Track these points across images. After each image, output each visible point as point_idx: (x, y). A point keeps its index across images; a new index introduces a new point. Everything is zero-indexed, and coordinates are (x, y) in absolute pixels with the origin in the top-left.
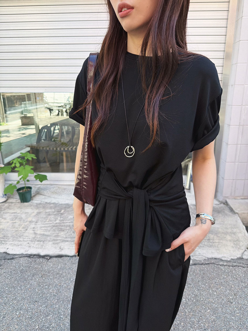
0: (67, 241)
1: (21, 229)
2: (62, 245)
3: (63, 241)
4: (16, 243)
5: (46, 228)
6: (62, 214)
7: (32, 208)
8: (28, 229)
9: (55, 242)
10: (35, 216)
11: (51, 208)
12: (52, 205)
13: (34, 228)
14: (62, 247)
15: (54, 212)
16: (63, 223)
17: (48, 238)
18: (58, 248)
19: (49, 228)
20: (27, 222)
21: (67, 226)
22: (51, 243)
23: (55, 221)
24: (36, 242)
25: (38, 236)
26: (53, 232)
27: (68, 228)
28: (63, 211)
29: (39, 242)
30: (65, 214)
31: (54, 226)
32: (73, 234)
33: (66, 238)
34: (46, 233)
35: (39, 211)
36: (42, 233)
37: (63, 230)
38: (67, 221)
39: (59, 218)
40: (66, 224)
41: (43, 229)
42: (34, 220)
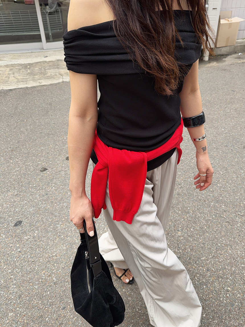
0: (42, 79)
1: (4, 78)
2: (40, 81)
3: (39, 79)
4: (7, 84)
5: (23, 76)
6: (29, 68)
7: (3, 68)
8: (10, 78)
9: (34, 80)
10: (10, 71)
11: (18, 66)
12: (18, 65)
13: (14, 76)
14: (40, 82)
15: (23, 68)
16: (34, 72)
17: (28, 80)
18: (38, 83)
19: (25, 75)
20: (6, 74)
21: (37, 73)
22: (31, 81)
23: (27, 71)
24: (21, 83)
25: (21, 80)
26: (30, 77)
27: (38, 74)
28: (28, 67)
29: (23, 82)
30: (32, 68)
31: (28, 74)
32: (44, 76)
33: (40, 78)
34: (24, 78)
35: (10, 69)
36: (22, 78)
37: (36, 75)
38: (35, 71)
39: (29, 70)
40: (36, 72)
41: (21, 76)
42: (10, 73)
